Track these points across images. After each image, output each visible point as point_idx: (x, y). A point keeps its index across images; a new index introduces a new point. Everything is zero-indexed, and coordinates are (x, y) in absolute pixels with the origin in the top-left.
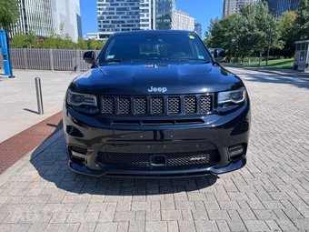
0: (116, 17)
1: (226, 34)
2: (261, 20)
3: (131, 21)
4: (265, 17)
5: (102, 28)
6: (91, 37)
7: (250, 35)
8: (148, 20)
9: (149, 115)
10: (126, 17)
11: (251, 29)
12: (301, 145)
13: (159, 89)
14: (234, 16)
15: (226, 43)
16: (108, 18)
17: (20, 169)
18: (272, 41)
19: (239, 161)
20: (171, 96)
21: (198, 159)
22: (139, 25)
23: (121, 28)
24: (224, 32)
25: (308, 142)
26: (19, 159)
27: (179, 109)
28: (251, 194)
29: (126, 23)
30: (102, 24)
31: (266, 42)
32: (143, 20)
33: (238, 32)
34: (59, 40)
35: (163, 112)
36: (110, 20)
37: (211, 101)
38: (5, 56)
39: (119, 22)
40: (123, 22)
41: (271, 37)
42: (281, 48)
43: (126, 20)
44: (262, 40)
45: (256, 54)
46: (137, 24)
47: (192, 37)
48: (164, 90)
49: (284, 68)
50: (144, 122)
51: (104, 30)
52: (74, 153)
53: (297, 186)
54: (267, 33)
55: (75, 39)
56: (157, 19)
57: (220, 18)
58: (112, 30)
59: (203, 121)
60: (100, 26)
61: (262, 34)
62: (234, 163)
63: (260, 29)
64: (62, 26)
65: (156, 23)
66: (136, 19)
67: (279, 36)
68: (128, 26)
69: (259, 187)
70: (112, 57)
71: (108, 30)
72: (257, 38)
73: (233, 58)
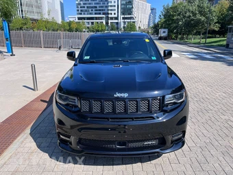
0: (90, 4)
1: (175, 18)
2: (201, 8)
3: (102, 7)
4: (205, 5)
5: (80, 12)
6: (71, 20)
7: (193, 20)
8: (115, 6)
9: (115, 113)
10: (98, 4)
11: (194, 14)
12: (227, 121)
13: (122, 95)
14: (181, 3)
15: (175, 25)
16: (84, 4)
17: (23, 142)
18: (210, 24)
19: (180, 143)
20: (131, 100)
21: (150, 143)
22: (108, 10)
23: (94, 12)
24: (173, 16)
25: (232, 119)
26: (21, 132)
27: (137, 109)
28: (188, 166)
29: (98, 8)
30: (80, 9)
31: (206, 25)
32: (111, 6)
33: (184, 17)
34: (47, 22)
35: (125, 111)
36: (86, 6)
37: (160, 103)
38: (7, 39)
39: (92, 7)
40: (96, 7)
41: (209, 21)
42: (217, 29)
43: (98, 6)
44: (203, 23)
45: (198, 33)
46: (106, 9)
47: (147, 40)
48: (126, 95)
49: (219, 45)
50: (111, 118)
51: (81, 14)
52: (61, 136)
53: (221, 158)
54: (206, 18)
55: (59, 21)
56: (121, 5)
57: (170, 5)
58: (88, 14)
59: (154, 118)
60: (78, 10)
61: (203, 18)
62: (176, 144)
63: (201, 15)
64: (49, 12)
65: (121, 8)
66: (106, 5)
67: (215, 21)
68: (100, 10)
69: (193, 160)
70: (88, 57)
71: (84, 14)
72: (199, 22)
73: (180, 36)
